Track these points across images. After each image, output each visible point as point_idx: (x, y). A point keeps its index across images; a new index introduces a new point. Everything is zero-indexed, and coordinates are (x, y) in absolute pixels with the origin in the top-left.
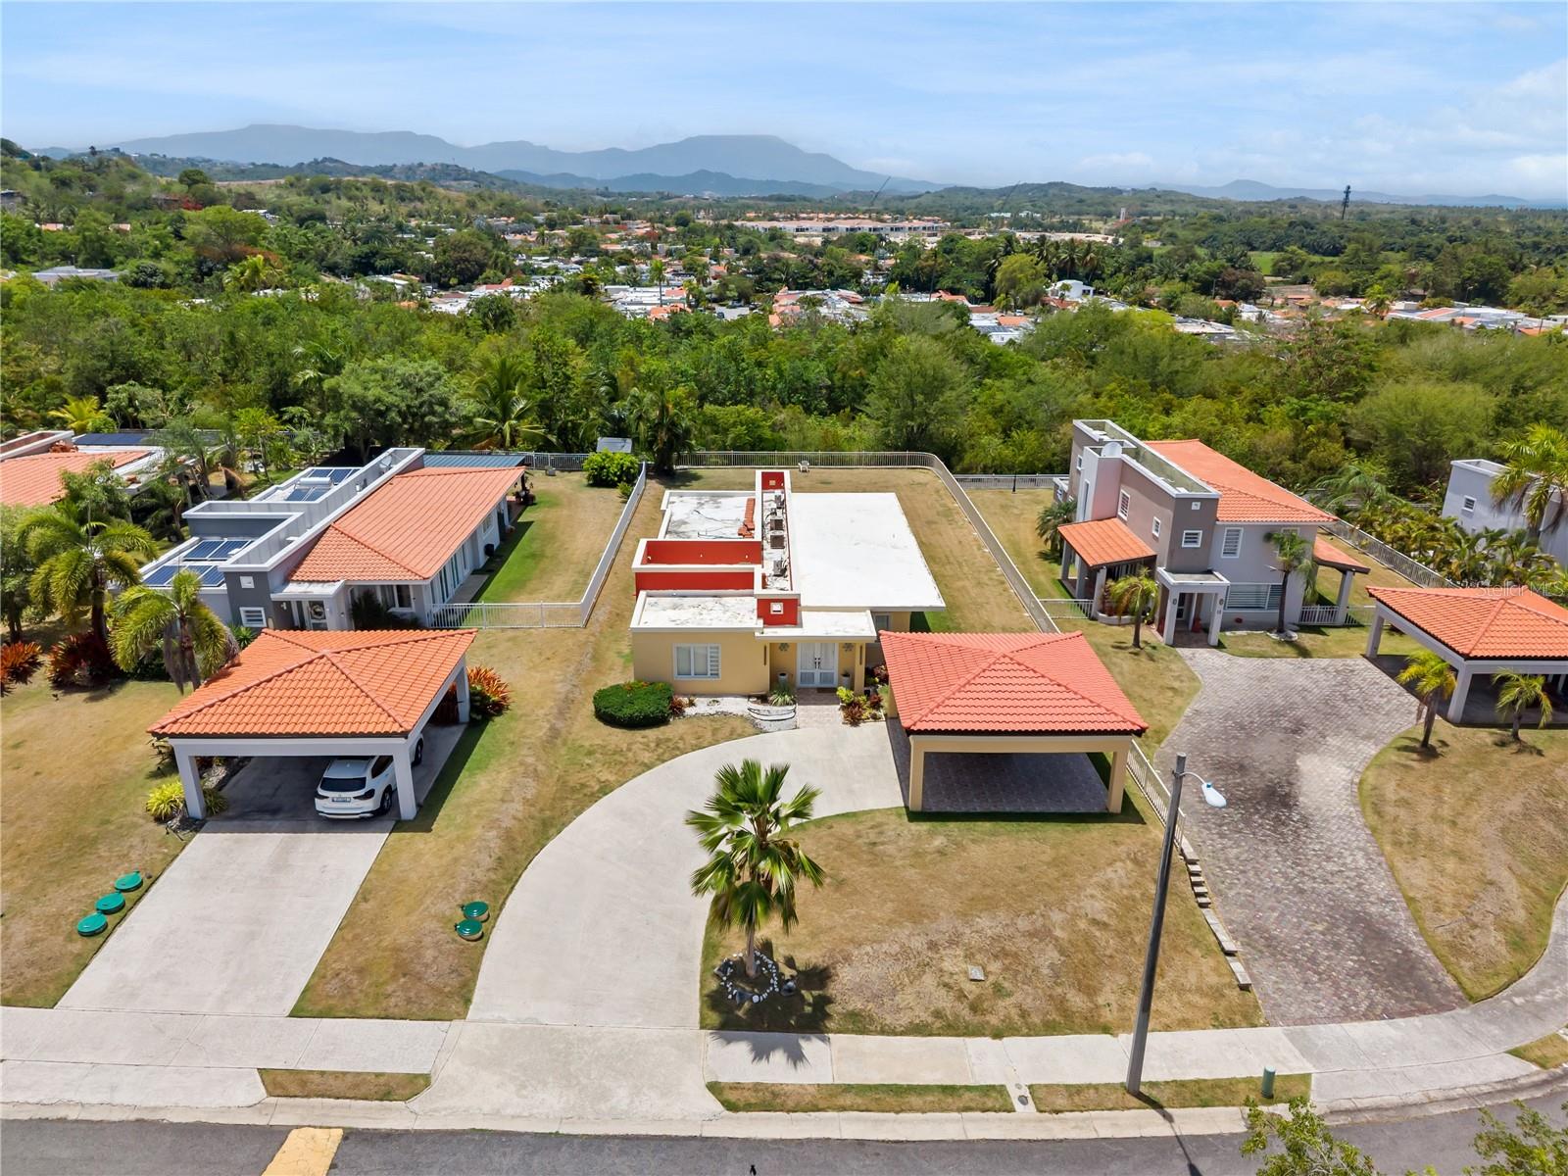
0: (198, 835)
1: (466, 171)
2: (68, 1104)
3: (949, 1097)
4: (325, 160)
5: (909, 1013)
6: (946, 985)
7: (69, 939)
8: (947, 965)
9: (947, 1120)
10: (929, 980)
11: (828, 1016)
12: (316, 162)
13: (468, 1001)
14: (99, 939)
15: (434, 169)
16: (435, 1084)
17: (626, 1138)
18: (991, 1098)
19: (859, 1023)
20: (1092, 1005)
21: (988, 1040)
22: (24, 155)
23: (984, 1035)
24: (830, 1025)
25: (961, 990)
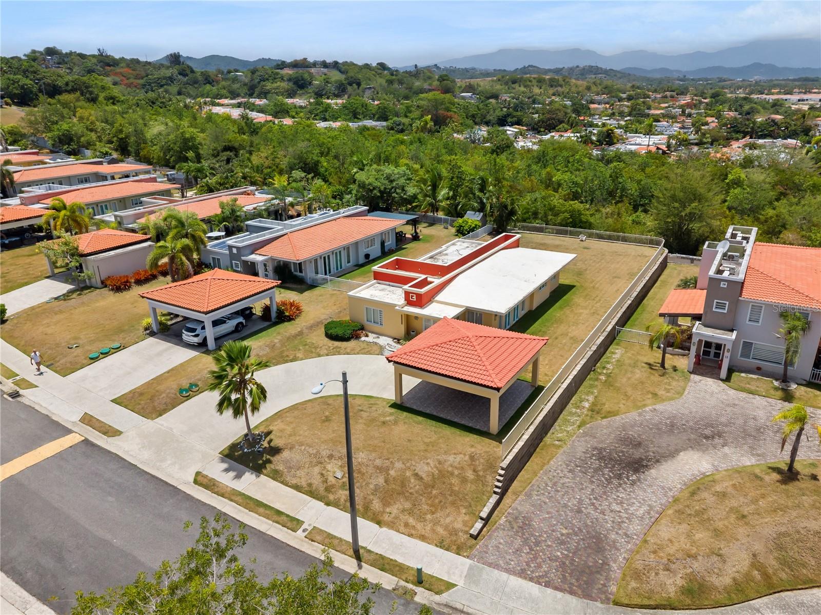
0: (151, 338)
1: (601, 68)
2: (39, 404)
3: (277, 515)
4: (529, 66)
5: (298, 480)
6: (322, 474)
7: (85, 359)
8: (329, 467)
9: (266, 523)
10: (317, 470)
11: (265, 468)
12: (524, 67)
13: (161, 415)
14: (92, 361)
15: (584, 69)
16: (122, 435)
17: (153, 476)
18: (293, 523)
19: (276, 476)
20: (381, 510)
21: (322, 504)
22: (389, 69)
23: (321, 501)
24: (265, 471)
25: (327, 479)
